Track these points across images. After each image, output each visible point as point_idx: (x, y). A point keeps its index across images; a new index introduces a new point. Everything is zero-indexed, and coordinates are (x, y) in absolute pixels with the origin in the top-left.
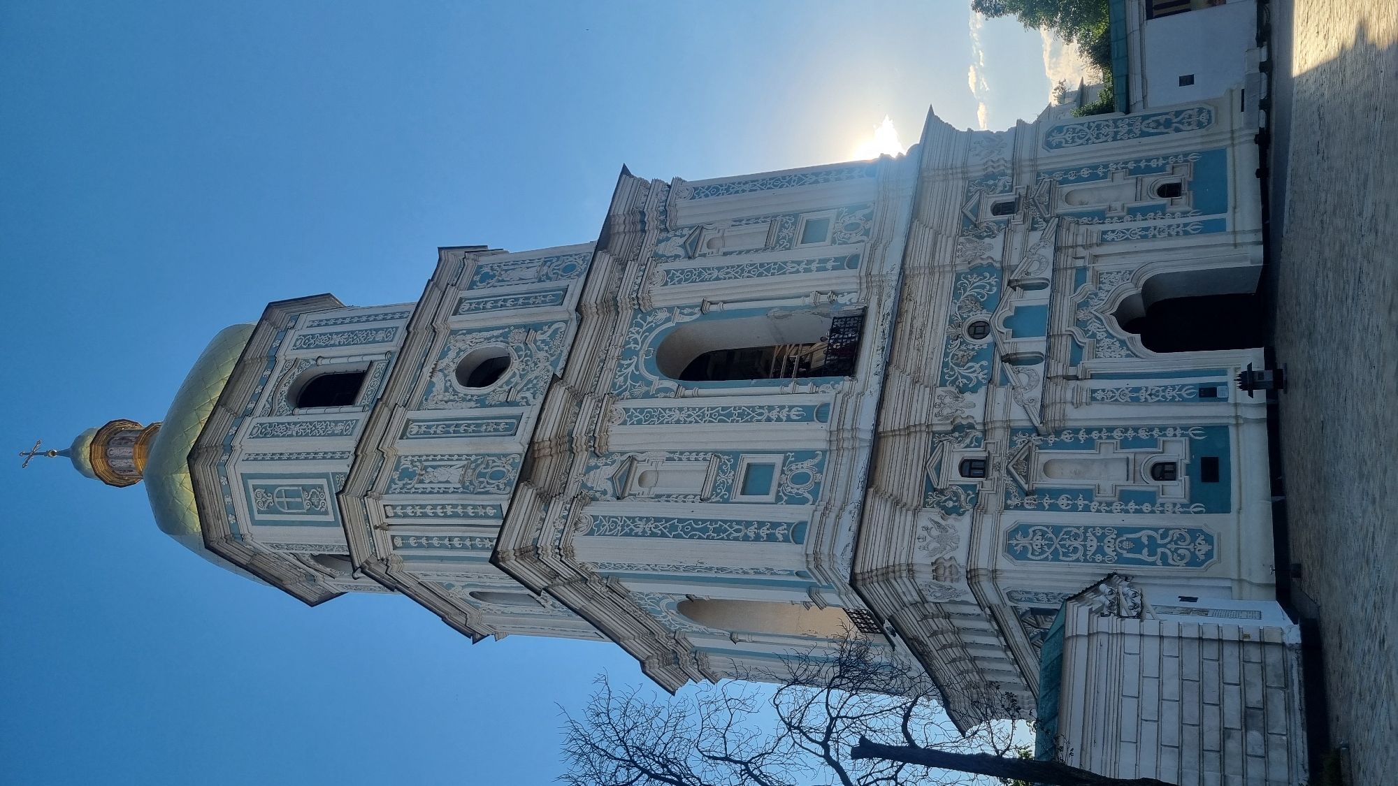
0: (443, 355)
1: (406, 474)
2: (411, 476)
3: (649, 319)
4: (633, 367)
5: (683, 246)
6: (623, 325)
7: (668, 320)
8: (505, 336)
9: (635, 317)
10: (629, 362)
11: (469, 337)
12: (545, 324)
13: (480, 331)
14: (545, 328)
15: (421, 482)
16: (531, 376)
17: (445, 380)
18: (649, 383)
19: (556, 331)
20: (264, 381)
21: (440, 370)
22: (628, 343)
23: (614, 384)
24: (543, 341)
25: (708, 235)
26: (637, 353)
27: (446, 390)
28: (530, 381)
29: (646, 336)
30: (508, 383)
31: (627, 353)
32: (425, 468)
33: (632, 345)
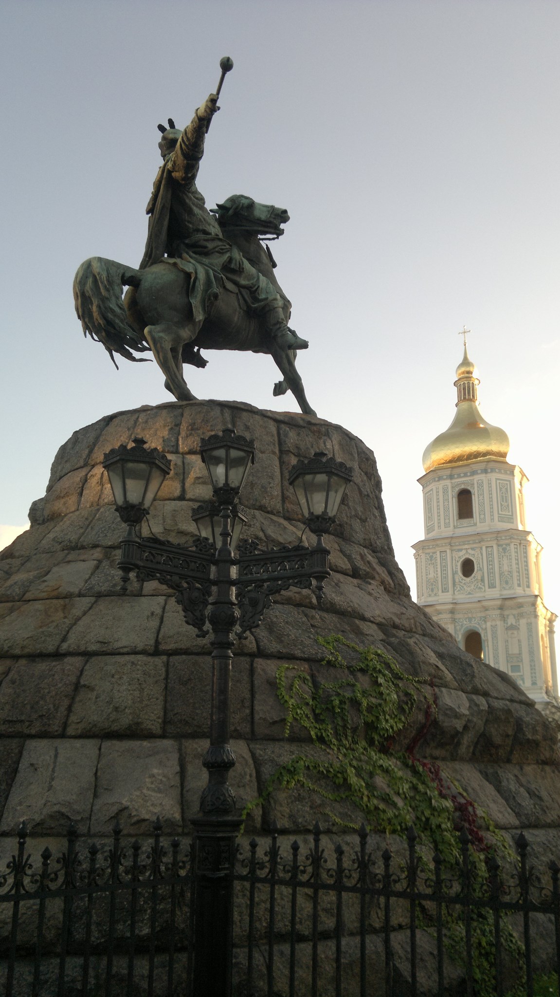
0: (473, 549)
1: (431, 557)
2: (431, 560)
3: (483, 622)
4: (465, 623)
5: (512, 624)
6: (479, 615)
7: (482, 629)
8: (480, 570)
9: (483, 617)
10: (467, 620)
11: (480, 555)
12: (484, 583)
13: (482, 559)
14: (483, 584)
15: (429, 564)
16: (465, 587)
17: (463, 556)
18: (460, 630)
19: (481, 588)
20: (465, 475)
21: (467, 551)
22: (474, 618)
23: (460, 619)
24: (478, 585)
25: (515, 632)
26: (470, 623)
27: (459, 557)
28: (463, 587)
29: (475, 623)
30: (462, 579)
31: (470, 619)
32: (433, 563)
33: (473, 620)
